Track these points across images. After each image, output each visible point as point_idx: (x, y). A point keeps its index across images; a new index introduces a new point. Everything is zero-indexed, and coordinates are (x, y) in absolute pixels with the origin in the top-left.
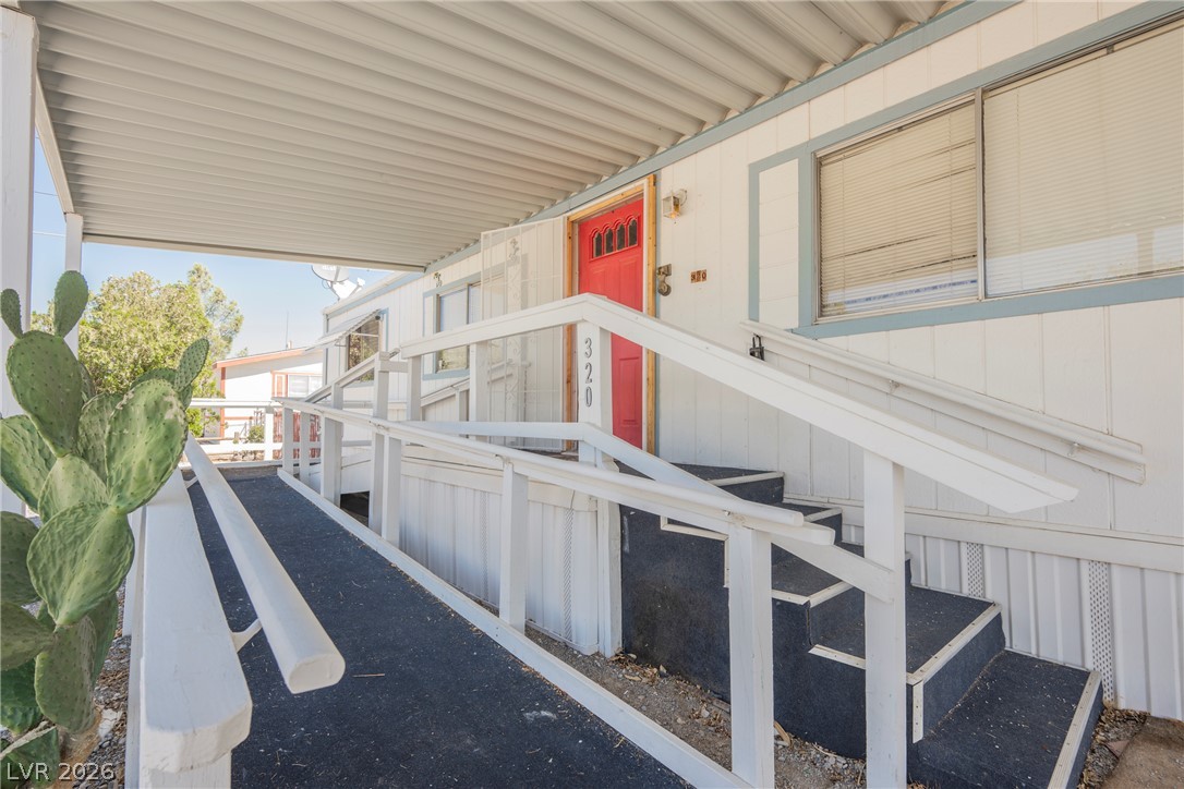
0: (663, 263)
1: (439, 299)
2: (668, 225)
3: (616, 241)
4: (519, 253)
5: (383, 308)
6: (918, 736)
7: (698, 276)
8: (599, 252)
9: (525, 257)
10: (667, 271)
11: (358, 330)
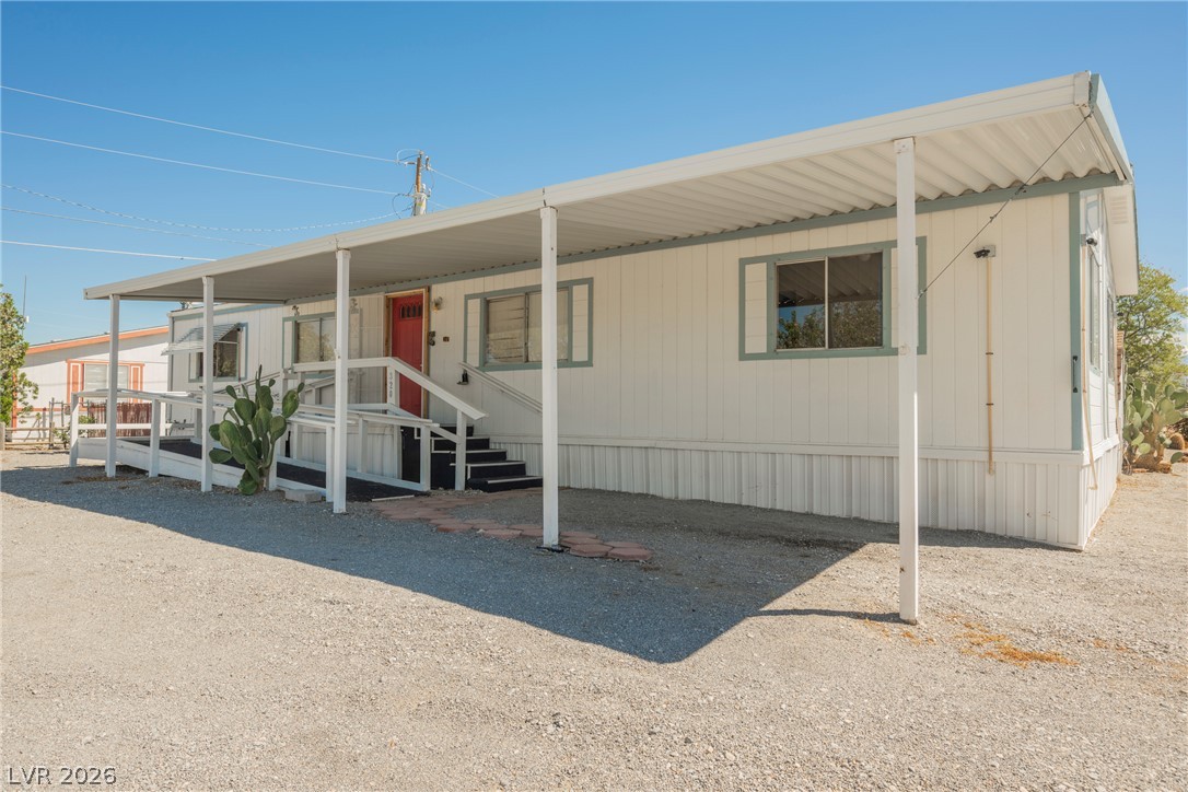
0: (432, 330)
1: (297, 326)
2: (435, 314)
3: (412, 312)
4: (357, 307)
5: (243, 322)
6: (469, 477)
7: (446, 339)
8: (403, 316)
9: (361, 310)
10: (433, 334)
11: (223, 339)
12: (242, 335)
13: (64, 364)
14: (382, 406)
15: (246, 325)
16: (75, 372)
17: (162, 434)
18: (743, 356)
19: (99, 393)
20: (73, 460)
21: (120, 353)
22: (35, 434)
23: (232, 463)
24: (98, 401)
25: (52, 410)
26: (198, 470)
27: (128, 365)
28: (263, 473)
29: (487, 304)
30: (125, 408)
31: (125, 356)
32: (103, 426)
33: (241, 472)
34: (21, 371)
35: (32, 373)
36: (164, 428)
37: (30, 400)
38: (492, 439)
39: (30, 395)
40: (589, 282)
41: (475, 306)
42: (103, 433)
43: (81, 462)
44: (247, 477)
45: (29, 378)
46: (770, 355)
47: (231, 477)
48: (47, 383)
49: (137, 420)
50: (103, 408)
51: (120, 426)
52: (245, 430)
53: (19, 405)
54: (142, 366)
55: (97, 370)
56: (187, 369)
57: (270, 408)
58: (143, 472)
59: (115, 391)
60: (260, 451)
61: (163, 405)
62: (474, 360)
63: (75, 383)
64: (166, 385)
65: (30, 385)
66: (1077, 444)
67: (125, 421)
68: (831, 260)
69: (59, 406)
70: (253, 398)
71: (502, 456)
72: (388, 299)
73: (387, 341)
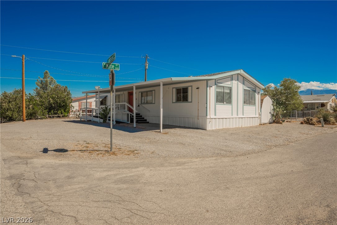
3: (131, 94)
7: (136, 99)
11: (104, 98)
12: (107, 98)
13: (78, 102)
14: (125, 110)
15: (108, 96)
16: (80, 104)
17: (94, 115)
18: (173, 103)
19: (84, 108)
20: (81, 119)
21: (87, 100)
22: (73, 116)
23: (101, 118)
24: (84, 109)
25: (76, 111)
26: (98, 120)
27: (89, 102)
28: (106, 120)
29: (142, 93)
30: (88, 111)
31: (88, 101)
32: (85, 114)
33: (103, 120)
34: (71, 104)
35: (73, 104)
36: (94, 114)
37: (73, 109)
38: (142, 116)
39: (73, 108)
40: (154, 90)
41: (140, 93)
42: (85, 115)
43: (82, 120)
44: (104, 120)
45: (72, 105)
46: (176, 102)
47: (102, 121)
48: (75, 106)
49: (91, 113)
50: (85, 111)
51: (88, 114)
52: (104, 114)
53: (71, 110)
54: (92, 102)
55: (84, 103)
56: (99, 103)
57: (107, 111)
58: (91, 121)
59: (87, 108)
60: (106, 117)
61: (94, 110)
62: (140, 103)
63: (80, 106)
64: (95, 106)
65: (72, 106)
66: (207, 116)
67: (88, 113)
68: (183, 88)
69: (77, 110)
70: (105, 109)
71: (144, 118)
72: (128, 92)
73: (128, 99)
